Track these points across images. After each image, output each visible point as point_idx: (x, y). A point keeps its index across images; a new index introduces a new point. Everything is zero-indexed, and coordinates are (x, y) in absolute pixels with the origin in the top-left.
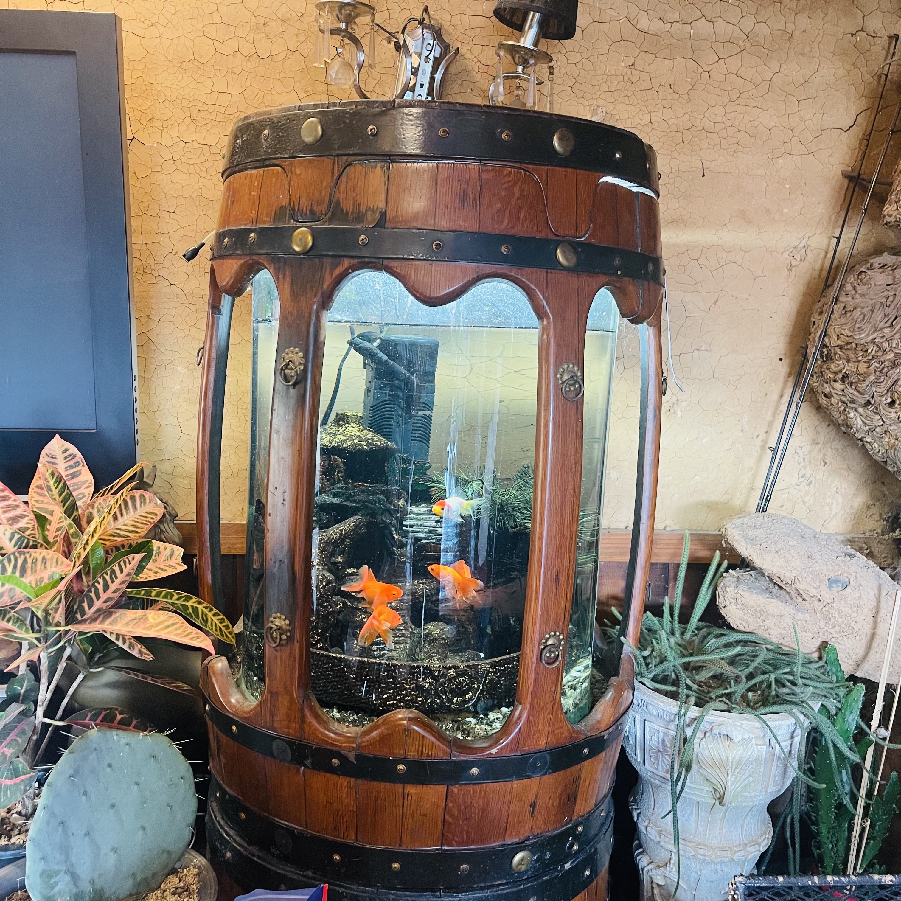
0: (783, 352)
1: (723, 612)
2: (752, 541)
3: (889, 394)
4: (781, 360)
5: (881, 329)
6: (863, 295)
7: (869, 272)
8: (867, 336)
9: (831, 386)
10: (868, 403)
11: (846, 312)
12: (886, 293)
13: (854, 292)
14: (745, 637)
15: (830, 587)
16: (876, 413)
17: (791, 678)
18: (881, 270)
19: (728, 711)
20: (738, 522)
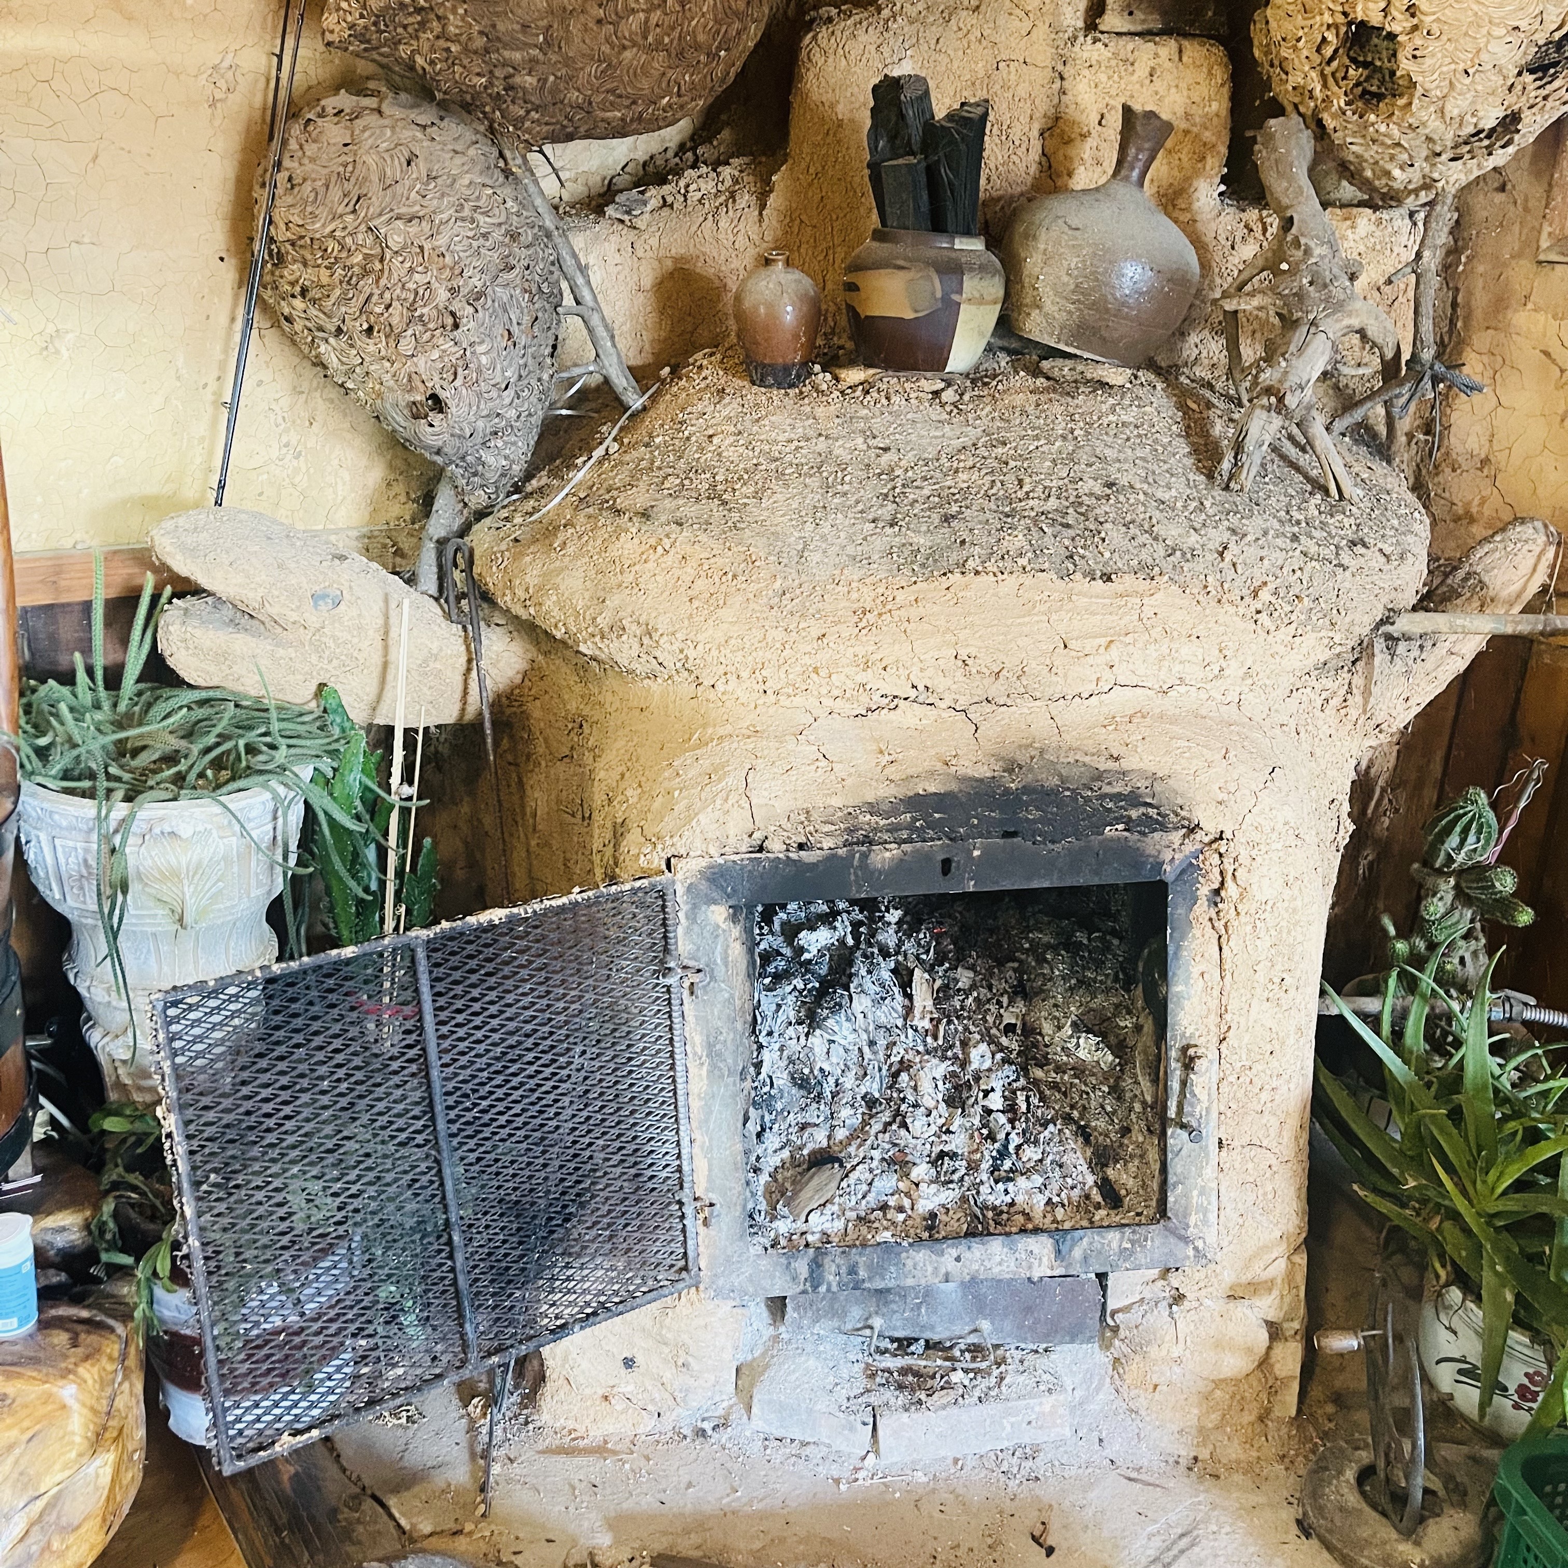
0: (223, 247)
1: (171, 662)
2: (192, 552)
3: (364, 317)
4: (222, 259)
5: (341, 216)
6: (313, 160)
7: (319, 120)
8: (324, 226)
9: (290, 305)
10: (339, 331)
11: (292, 187)
12: (344, 158)
13: (300, 153)
14: (204, 695)
15: (316, 606)
16: (352, 346)
17: (268, 739)
18: (336, 119)
19: (175, 799)
20: (169, 525)
